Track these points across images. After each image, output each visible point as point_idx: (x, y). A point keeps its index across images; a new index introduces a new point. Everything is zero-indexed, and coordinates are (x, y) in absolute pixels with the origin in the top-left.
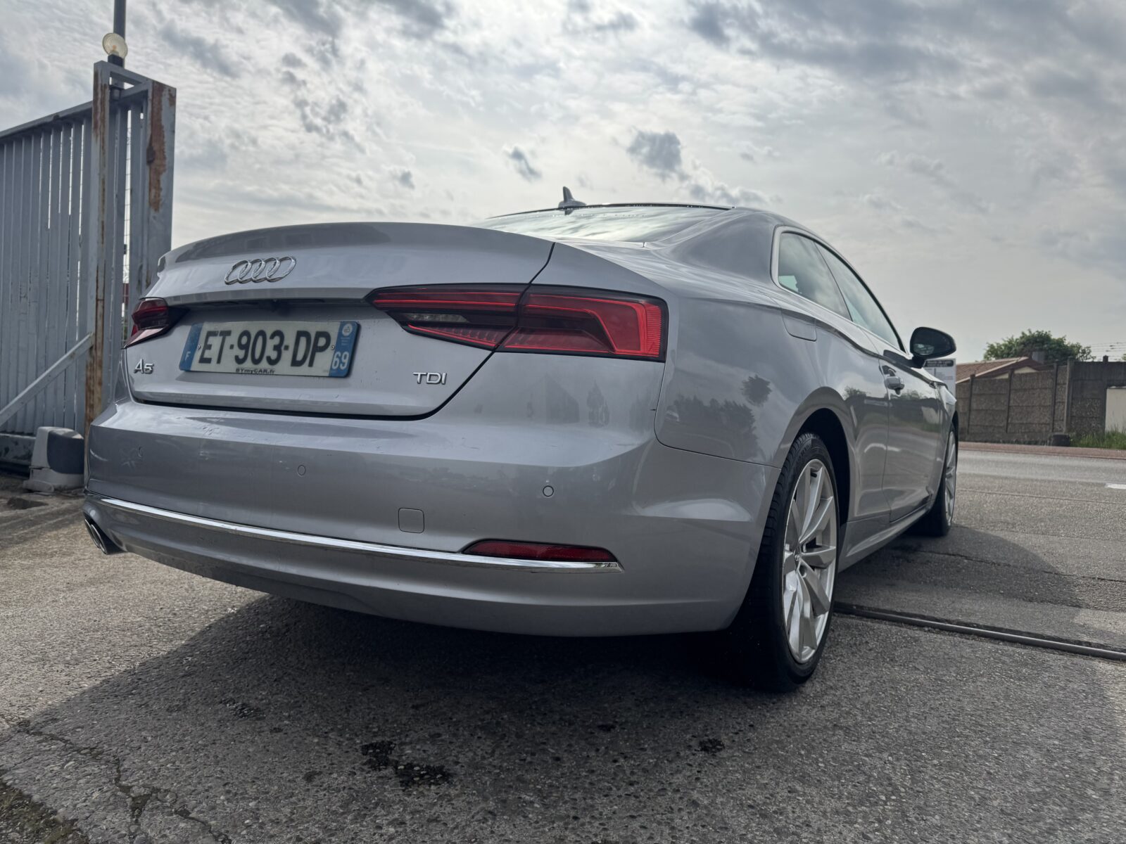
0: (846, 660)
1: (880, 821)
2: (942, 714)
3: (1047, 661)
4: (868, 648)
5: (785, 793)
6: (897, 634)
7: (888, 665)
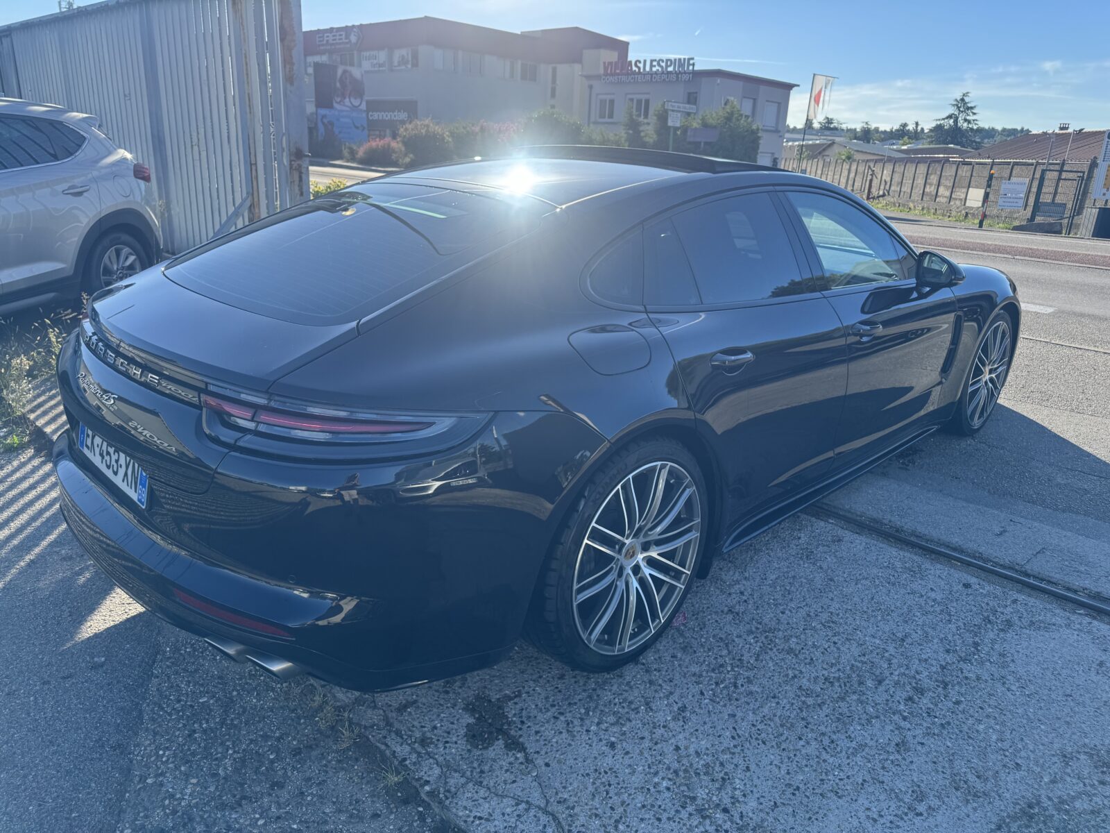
1: (717, 684)
2: (812, 610)
3: (930, 570)
4: (797, 544)
5: (668, 658)
6: (828, 533)
7: (802, 562)
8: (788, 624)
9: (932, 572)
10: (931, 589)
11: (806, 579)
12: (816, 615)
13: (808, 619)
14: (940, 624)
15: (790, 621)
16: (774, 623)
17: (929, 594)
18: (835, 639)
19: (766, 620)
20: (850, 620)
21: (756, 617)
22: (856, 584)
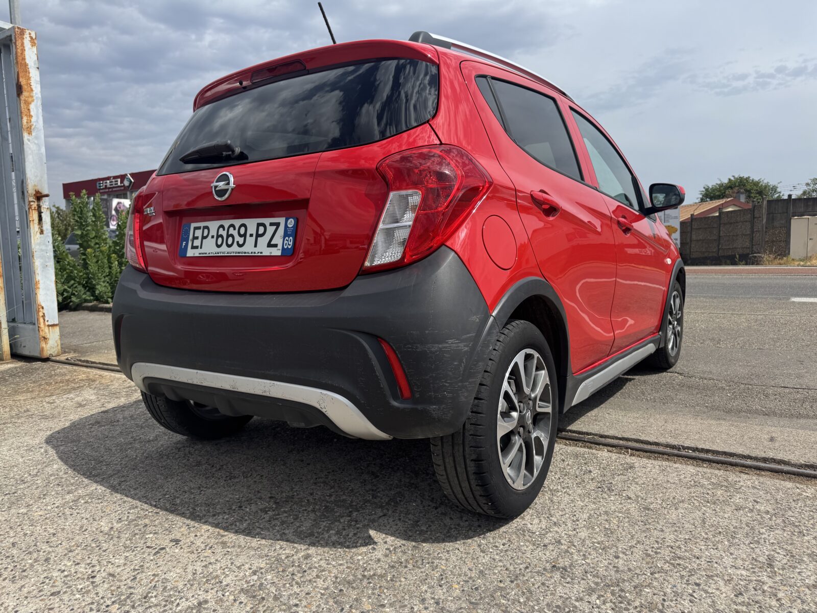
0: (570, 492)
2: (647, 548)
3: (739, 481)
4: (590, 477)
6: (616, 461)
7: (605, 496)
8: (630, 570)
9: (742, 483)
10: (755, 501)
11: (620, 512)
12: (656, 553)
13: (648, 559)
14: (795, 538)
15: (631, 566)
16: (613, 573)
17: (758, 507)
18: (694, 579)
19: (602, 571)
20: (696, 552)
21: (587, 568)
22: (676, 509)
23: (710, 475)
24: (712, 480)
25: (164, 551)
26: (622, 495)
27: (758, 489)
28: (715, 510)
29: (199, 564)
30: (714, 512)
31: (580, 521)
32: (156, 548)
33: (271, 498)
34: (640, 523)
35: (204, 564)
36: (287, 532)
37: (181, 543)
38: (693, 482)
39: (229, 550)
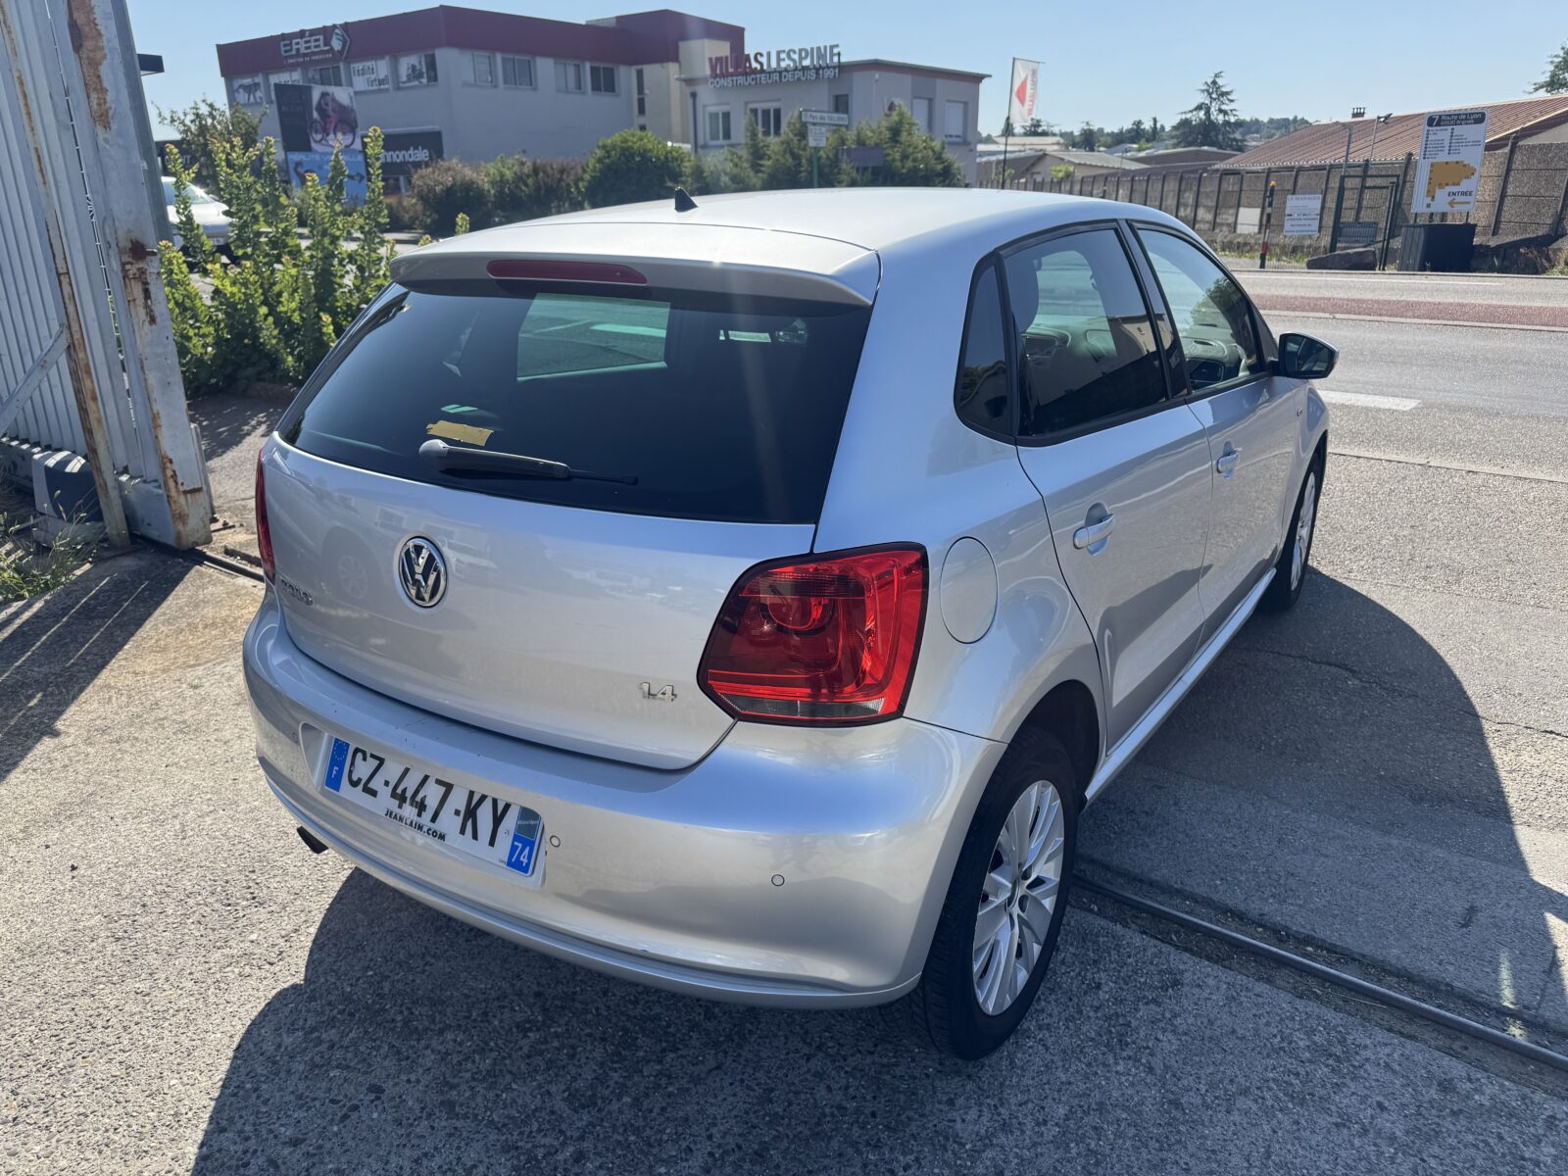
0: (1049, 1042)
3: (1366, 1047)
4: (1095, 1003)
6: (1152, 963)
7: (1110, 1058)
17: (1379, 1122)
23: (1314, 1023)
24: (1316, 1038)
25: (356, 1114)
26: (1139, 1061)
27: (1394, 1072)
28: (1297, 1123)
29: (407, 1152)
30: (1295, 1128)
31: (1049, 1126)
32: (344, 1106)
33: (538, 995)
34: (1155, 1145)
35: (417, 1153)
36: (553, 1089)
37: (384, 1097)
38: (1279, 1038)
39: (458, 1124)
